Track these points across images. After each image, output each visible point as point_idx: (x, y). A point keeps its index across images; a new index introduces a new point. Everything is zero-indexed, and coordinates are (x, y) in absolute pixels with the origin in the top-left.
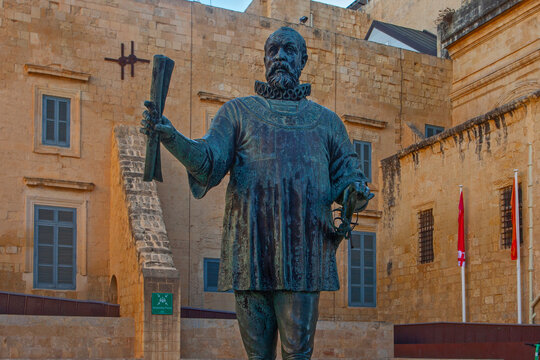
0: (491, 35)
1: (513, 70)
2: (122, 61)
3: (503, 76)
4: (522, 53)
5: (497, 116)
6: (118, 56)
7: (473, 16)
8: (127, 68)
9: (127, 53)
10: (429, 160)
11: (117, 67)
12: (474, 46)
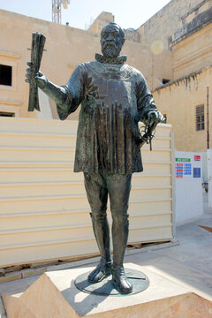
5: (194, 75)
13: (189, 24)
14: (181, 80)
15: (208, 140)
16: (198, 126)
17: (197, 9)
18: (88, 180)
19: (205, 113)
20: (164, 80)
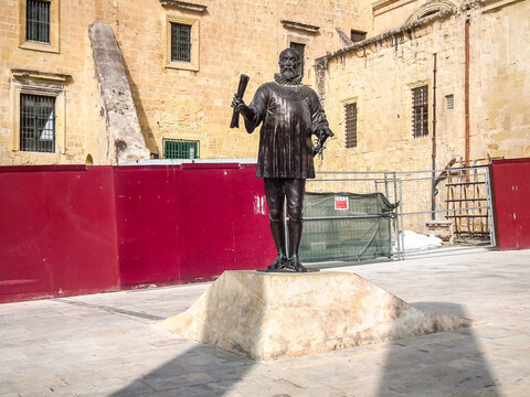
5: (410, 30)
14: (387, 38)
15: (434, 157)
16: (416, 127)
19: (430, 103)
20: (353, 32)
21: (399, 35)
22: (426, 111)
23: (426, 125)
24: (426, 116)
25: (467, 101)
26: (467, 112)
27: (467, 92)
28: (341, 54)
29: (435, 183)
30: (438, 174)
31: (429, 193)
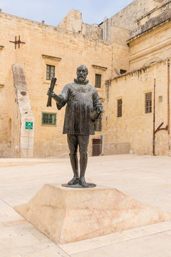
0: (144, 40)
1: (150, 53)
2: (16, 43)
3: (147, 54)
4: (153, 47)
5: (144, 69)
6: (14, 41)
7: (137, 33)
8: (17, 45)
9: (17, 40)
10: (121, 82)
11: (14, 44)
12: (138, 43)
13: (143, 26)
14: (134, 72)
15: (154, 121)
16: (147, 109)
17: (149, 14)
18: (69, 138)
19: (153, 99)
20: (121, 70)
21: (140, 71)
22: (151, 102)
23: (151, 108)
24: (151, 105)
25: (168, 99)
26: (168, 103)
27: (168, 95)
28: (115, 79)
29: (155, 132)
30: (156, 129)
31: (152, 137)
